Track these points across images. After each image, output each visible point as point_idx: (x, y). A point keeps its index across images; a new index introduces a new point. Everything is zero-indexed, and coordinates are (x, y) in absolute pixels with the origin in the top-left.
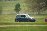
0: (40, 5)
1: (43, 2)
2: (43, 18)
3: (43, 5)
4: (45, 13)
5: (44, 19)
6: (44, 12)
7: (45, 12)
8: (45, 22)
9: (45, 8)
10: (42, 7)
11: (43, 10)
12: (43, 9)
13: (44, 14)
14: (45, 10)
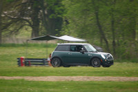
0: (3, 15)
1: (12, 7)
2: (11, 56)
3: (12, 17)
4: (17, 39)
5: (15, 59)
6: (14, 37)
7: (18, 37)
8: (17, 66)
9: (18, 24)
10: (9, 21)
11: (12, 32)
12: (11, 29)
13: (16, 42)
14: (18, 30)
